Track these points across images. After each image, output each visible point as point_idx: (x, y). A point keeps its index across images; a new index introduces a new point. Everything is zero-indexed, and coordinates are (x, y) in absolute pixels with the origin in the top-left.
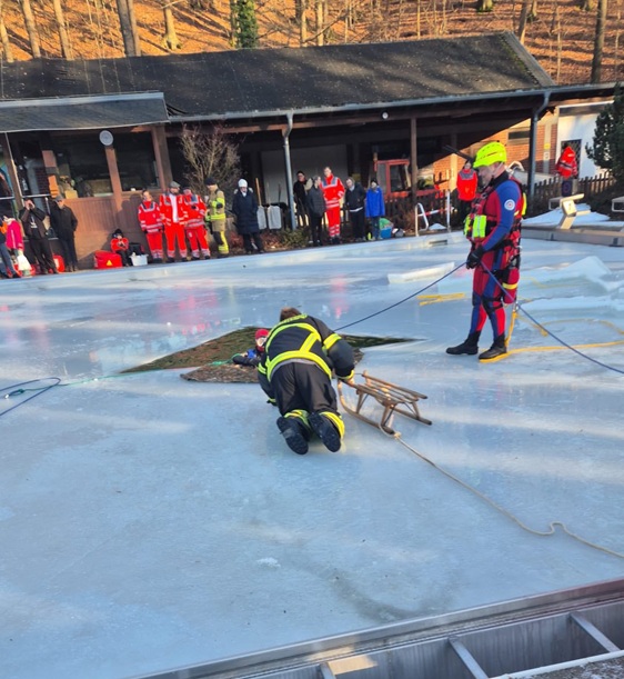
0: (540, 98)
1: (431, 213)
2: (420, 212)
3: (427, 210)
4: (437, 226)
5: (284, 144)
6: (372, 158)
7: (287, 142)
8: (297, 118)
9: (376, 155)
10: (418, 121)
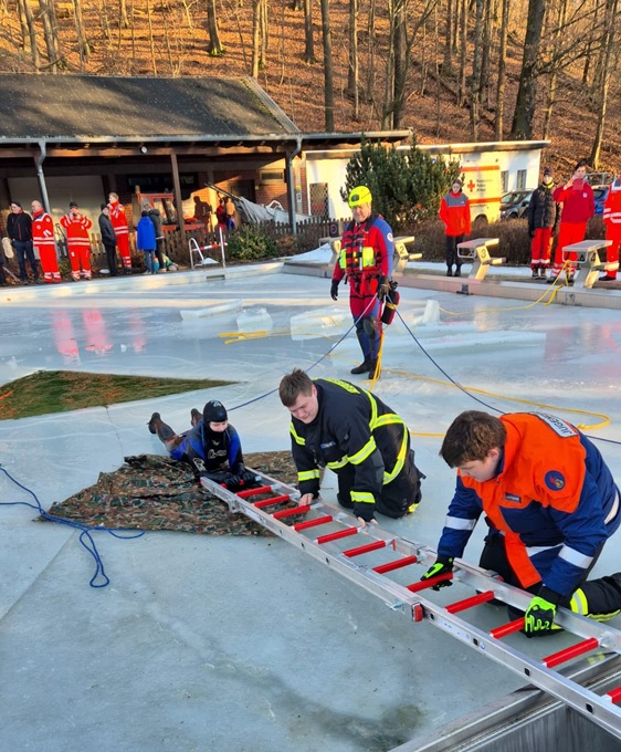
0: (293, 143)
1: (206, 248)
2: (194, 247)
3: (201, 245)
4: (209, 261)
5: (37, 172)
6: (134, 191)
7: (41, 171)
8: (50, 146)
9: (138, 188)
10: (178, 157)
